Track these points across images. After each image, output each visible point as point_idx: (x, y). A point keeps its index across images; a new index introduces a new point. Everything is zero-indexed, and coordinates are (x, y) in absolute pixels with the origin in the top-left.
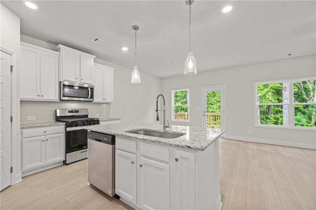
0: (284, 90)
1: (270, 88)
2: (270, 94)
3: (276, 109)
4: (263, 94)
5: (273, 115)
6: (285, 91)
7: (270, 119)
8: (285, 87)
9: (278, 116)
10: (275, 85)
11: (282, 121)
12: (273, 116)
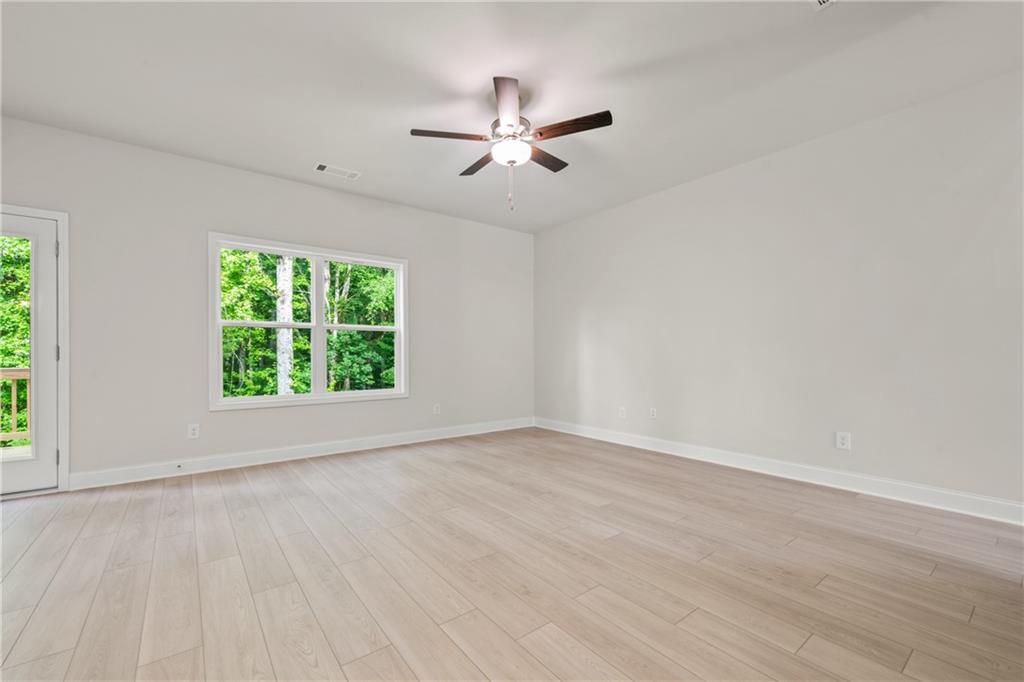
0: (281, 299)
1: (246, 286)
2: (248, 304)
3: (260, 353)
4: (228, 302)
5: (251, 372)
6: (283, 302)
7: (244, 386)
8: (283, 291)
9: (264, 374)
10: (260, 282)
11: (276, 386)
12: (250, 376)
